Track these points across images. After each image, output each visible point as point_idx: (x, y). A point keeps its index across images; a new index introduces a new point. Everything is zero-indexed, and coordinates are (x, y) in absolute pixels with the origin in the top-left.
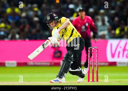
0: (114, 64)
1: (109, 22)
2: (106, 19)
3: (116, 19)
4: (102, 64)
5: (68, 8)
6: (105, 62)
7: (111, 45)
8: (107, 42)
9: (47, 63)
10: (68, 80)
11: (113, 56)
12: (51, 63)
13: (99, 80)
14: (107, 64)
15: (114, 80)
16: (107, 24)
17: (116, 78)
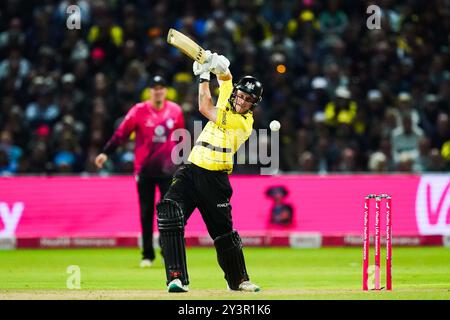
0: (435, 241)
1: (421, 125)
2: (415, 117)
3: (443, 117)
4: (404, 241)
5: (310, 88)
6: (412, 237)
7: (429, 188)
8: (417, 182)
9: (254, 237)
10: (308, 285)
11: (433, 219)
12: (263, 238)
13: (393, 286)
14: (416, 241)
15: (435, 285)
16: (418, 131)
17: (439, 281)
